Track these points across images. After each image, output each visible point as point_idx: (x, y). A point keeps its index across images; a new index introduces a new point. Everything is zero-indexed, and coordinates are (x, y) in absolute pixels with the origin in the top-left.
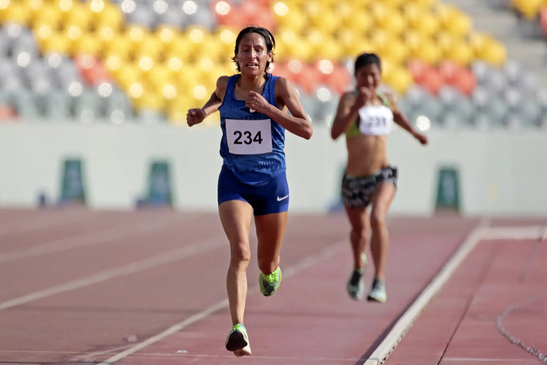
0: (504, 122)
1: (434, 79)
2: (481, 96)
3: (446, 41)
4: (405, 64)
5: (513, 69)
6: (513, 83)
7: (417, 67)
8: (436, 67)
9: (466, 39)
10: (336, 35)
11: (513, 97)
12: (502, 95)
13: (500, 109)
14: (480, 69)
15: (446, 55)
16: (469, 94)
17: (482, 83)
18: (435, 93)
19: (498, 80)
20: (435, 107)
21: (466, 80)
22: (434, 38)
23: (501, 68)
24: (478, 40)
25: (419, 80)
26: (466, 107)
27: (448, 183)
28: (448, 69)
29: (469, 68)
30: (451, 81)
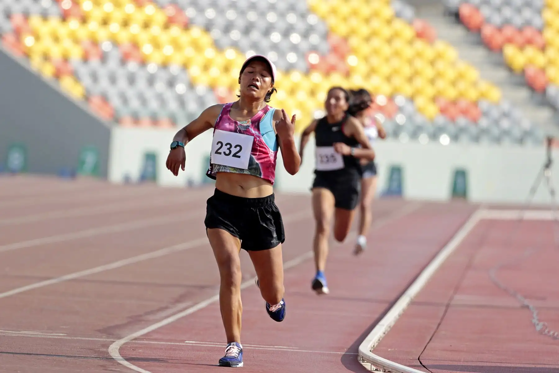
0: (498, 140)
1: (452, 110)
2: (484, 123)
3: (462, 86)
4: (434, 99)
5: (506, 106)
6: (506, 115)
7: (442, 102)
8: (454, 103)
9: (474, 84)
10: (388, 79)
11: (505, 124)
12: (496, 122)
13: (496, 131)
14: (484, 105)
15: (461, 95)
16: (475, 121)
17: (485, 114)
18: (453, 119)
19: (495, 113)
20: (452, 128)
21: (474, 112)
22: (454, 83)
23: (497, 104)
24: (484, 86)
25: (443, 111)
26: (473, 130)
27: (460, 181)
28: (463, 104)
29: (475, 104)
30: (465, 112)
